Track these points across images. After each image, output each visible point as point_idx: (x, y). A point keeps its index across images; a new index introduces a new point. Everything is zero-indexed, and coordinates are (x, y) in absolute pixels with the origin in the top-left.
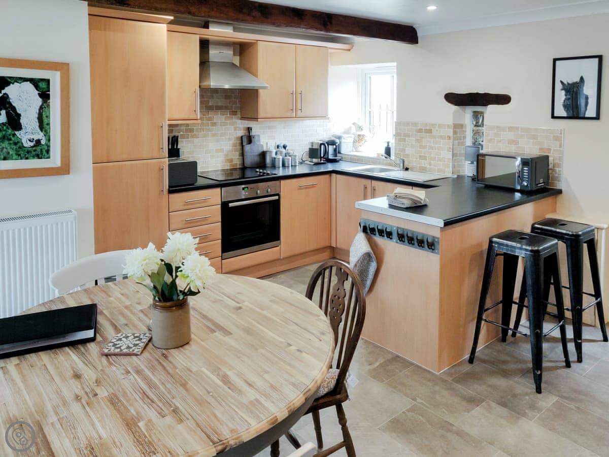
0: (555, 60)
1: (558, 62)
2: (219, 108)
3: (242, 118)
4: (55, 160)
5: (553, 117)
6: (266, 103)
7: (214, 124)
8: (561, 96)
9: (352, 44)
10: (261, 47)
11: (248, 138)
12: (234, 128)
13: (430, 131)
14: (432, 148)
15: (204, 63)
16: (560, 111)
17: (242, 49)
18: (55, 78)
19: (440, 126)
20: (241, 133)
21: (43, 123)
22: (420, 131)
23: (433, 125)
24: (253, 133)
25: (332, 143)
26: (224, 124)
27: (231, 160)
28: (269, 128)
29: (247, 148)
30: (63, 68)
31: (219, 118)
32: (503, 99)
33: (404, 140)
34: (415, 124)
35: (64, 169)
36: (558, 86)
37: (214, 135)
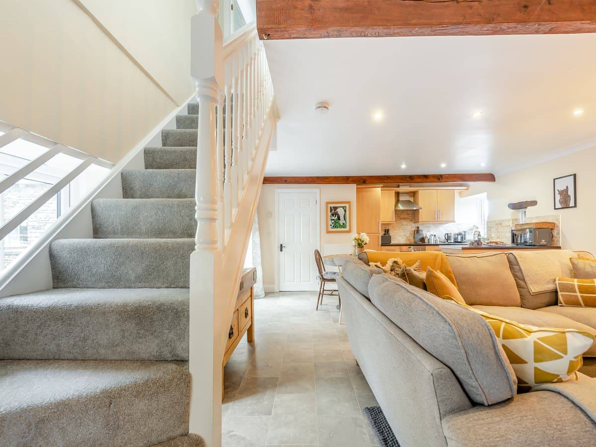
0: (554, 179)
1: (556, 181)
2: (405, 219)
3: (414, 223)
4: (347, 229)
5: (555, 209)
6: (423, 216)
7: (403, 225)
8: (558, 197)
9: (468, 186)
10: (420, 192)
11: (418, 231)
12: (410, 227)
13: (501, 224)
14: (502, 232)
15: (398, 201)
16: (558, 205)
17: (414, 194)
18: (347, 205)
19: (506, 220)
20: (414, 229)
21: (345, 219)
22: (497, 224)
23: (503, 221)
24: (420, 229)
25: (460, 234)
26: (407, 225)
27: (410, 240)
28: (427, 227)
29: (416, 236)
30: (349, 203)
31: (404, 222)
32: (534, 203)
33: (491, 230)
34: (495, 221)
35: (349, 231)
36: (557, 192)
37: (402, 230)
